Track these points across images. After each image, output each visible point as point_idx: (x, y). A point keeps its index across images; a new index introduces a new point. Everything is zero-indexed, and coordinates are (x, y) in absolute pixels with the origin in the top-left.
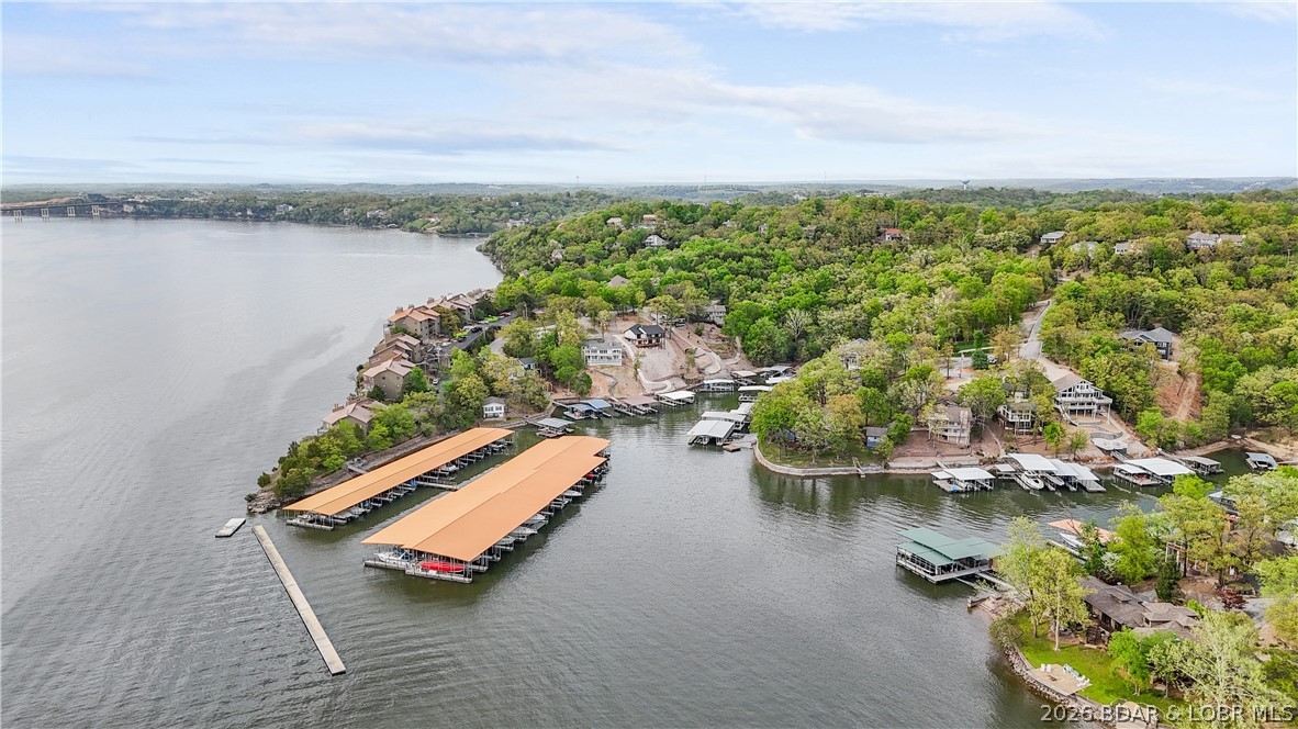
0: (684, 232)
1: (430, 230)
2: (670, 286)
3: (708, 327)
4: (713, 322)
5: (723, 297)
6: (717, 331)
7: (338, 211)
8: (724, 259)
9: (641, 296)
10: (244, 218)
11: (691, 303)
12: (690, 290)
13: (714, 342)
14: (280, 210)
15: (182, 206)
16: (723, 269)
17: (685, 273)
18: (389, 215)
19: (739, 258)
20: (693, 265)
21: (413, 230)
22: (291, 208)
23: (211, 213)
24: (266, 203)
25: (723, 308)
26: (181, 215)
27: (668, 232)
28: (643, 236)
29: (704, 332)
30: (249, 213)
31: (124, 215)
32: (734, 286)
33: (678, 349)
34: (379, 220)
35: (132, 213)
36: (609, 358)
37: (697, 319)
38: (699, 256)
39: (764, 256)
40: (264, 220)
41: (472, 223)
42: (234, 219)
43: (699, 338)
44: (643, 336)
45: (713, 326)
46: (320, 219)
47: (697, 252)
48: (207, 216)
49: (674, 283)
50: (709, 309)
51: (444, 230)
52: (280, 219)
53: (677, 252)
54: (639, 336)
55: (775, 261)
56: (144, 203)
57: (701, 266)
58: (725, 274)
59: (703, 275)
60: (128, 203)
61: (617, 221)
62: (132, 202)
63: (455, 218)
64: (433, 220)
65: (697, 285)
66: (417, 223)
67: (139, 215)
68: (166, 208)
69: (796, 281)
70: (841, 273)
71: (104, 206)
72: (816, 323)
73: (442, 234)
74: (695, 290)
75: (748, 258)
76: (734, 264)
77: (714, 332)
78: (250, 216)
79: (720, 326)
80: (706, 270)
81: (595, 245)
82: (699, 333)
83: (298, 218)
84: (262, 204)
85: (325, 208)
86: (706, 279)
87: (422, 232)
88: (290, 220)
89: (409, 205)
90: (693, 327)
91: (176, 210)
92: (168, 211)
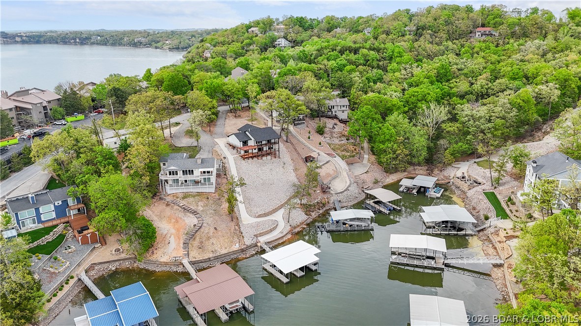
0: (305, 35)
1: (165, 47)
2: (289, 78)
3: (330, 123)
4: (336, 117)
5: (344, 89)
6: (340, 127)
7: (122, 39)
8: (342, 52)
9: (253, 89)
10: (75, 43)
11: (312, 97)
12: (310, 82)
13: (336, 141)
14: (93, 39)
15: (45, 38)
16: (342, 60)
17: (305, 65)
18: (147, 41)
19: (356, 51)
20: (312, 58)
21: (156, 48)
22: (99, 38)
23: (59, 41)
24: (86, 35)
25: (345, 101)
26: (45, 42)
27: (292, 36)
28: (273, 40)
29: (326, 130)
30: (78, 40)
31: (16, 42)
32: (356, 76)
33: (296, 156)
34: (141, 43)
35: (20, 42)
36: (197, 183)
37: (318, 113)
38: (318, 50)
39: (378, 50)
40: (85, 44)
41: (188, 43)
42: (71, 44)
43: (320, 138)
44: (251, 143)
45: (336, 121)
46: (112, 43)
47: (316, 47)
48: (57, 43)
49: (294, 74)
50: (332, 103)
51: (171, 47)
52: (93, 44)
53: (298, 49)
54: (245, 143)
55: (389, 52)
56: (26, 36)
57: (320, 59)
58: (344, 66)
59: (322, 67)
60: (18, 36)
61: (255, 29)
62: (20, 36)
63: (179, 41)
64: (167, 42)
65: (318, 76)
66: (159, 45)
67: (23, 42)
68: (37, 39)
69: (417, 71)
70: (457, 64)
71: (6, 38)
72: (454, 118)
73: (171, 49)
74: (316, 82)
75: (365, 51)
76: (352, 57)
77: (337, 129)
78: (78, 42)
79: (342, 121)
80: (325, 62)
81: (236, 46)
82: (320, 131)
83: (101, 43)
84: (84, 36)
85: (115, 37)
86: (326, 71)
87: (161, 49)
88: (98, 44)
89: (158, 35)
90: (314, 124)
91: (42, 39)
92: (38, 40)
